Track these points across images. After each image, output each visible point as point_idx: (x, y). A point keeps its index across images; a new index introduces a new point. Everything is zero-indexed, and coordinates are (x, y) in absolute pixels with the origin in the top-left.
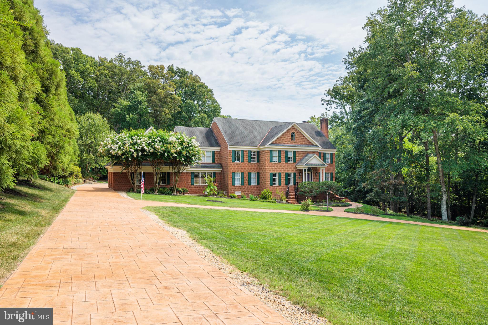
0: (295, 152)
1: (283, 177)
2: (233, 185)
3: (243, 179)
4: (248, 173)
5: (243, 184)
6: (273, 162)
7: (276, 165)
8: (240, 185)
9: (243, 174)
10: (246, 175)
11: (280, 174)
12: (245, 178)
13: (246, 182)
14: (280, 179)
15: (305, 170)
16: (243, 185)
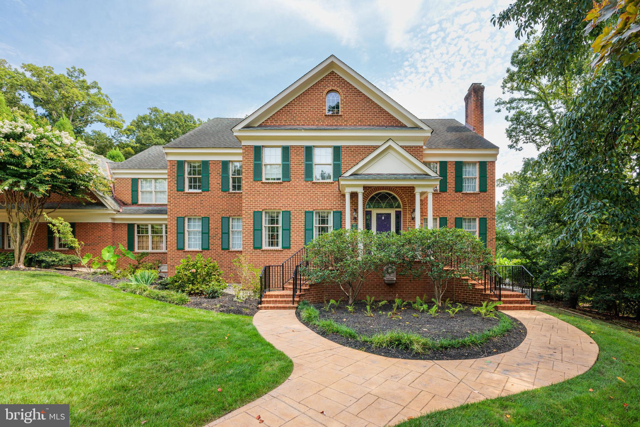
0: (337, 151)
1: (298, 224)
2: (178, 249)
3: (206, 233)
4: (222, 218)
5: (206, 248)
6: (264, 181)
7: (274, 188)
8: (201, 250)
9: (206, 221)
10: (215, 225)
11: (287, 214)
12: (211, 232)
13: (215, 242)
14: (287, 230)
15: (354, 196)
16: (208, 249)
